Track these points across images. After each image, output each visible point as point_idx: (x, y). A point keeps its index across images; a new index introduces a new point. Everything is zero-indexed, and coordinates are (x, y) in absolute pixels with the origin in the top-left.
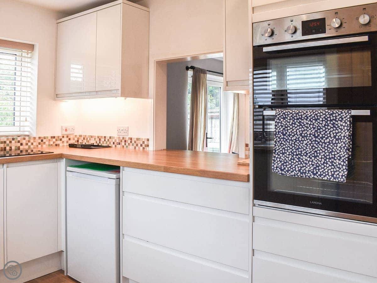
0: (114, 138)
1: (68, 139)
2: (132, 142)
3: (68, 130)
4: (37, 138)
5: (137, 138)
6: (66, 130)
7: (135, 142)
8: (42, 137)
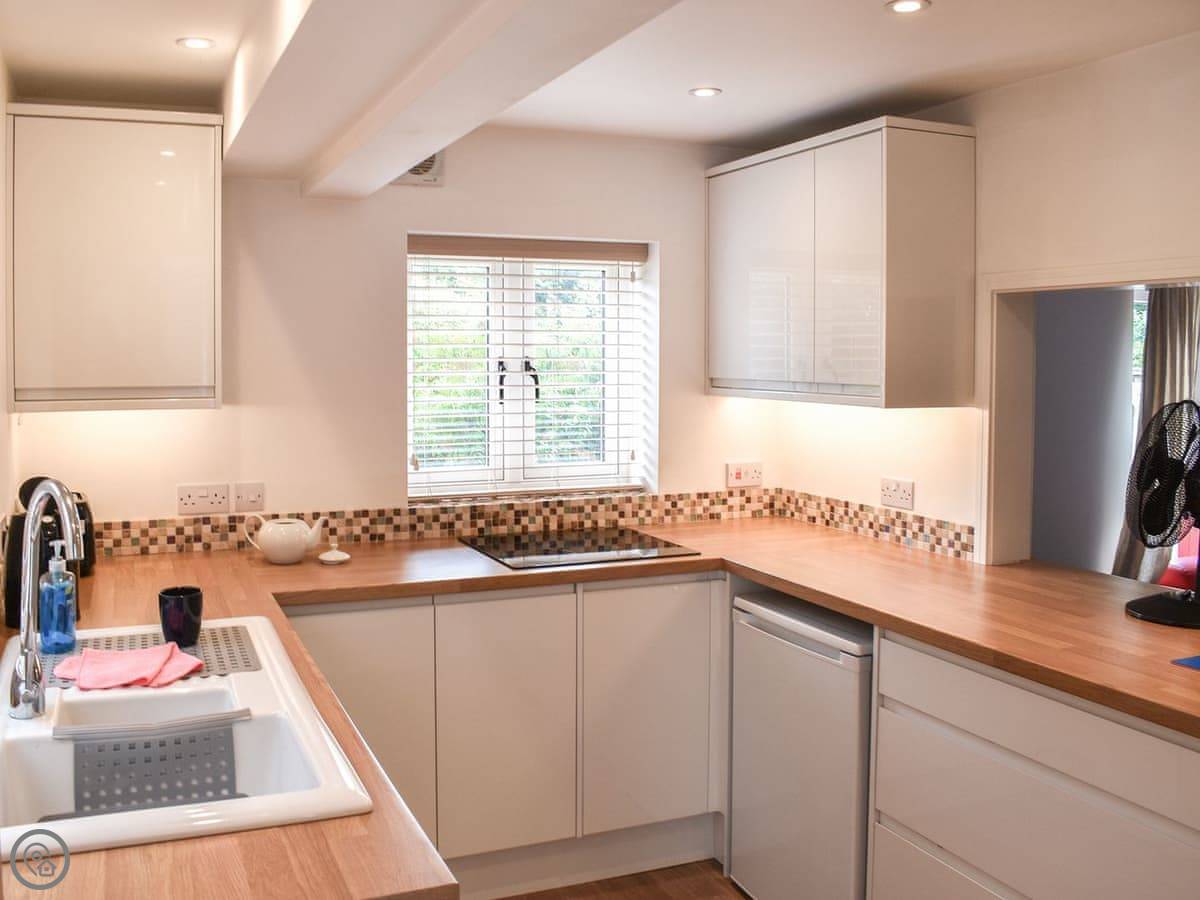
0: (871, 509)
1: (744, 498)
2: (925, 530)
3: (742, 475)
4: (662, 499)
5: (938, 521)
6: (738, 476)
7: (933, 531)
8: (674, 497)
